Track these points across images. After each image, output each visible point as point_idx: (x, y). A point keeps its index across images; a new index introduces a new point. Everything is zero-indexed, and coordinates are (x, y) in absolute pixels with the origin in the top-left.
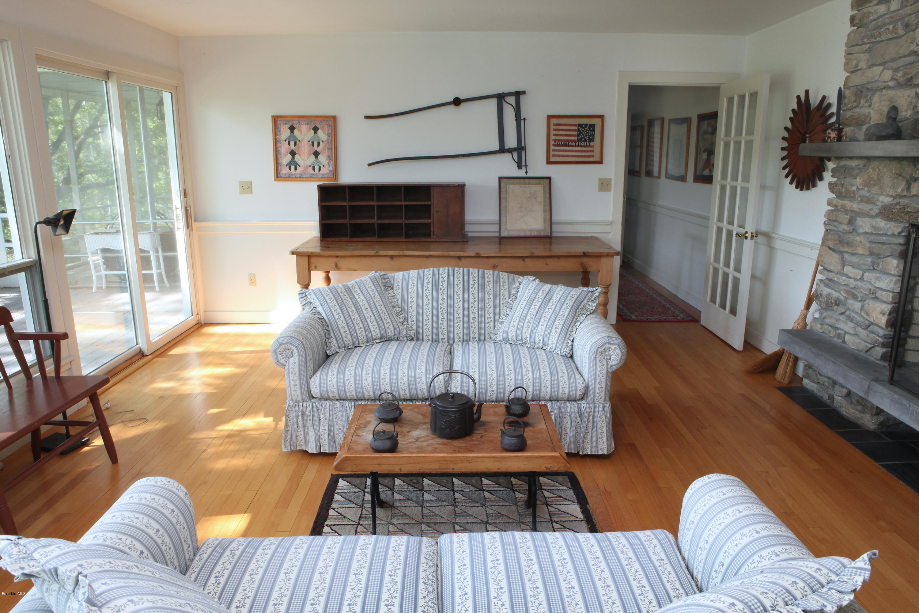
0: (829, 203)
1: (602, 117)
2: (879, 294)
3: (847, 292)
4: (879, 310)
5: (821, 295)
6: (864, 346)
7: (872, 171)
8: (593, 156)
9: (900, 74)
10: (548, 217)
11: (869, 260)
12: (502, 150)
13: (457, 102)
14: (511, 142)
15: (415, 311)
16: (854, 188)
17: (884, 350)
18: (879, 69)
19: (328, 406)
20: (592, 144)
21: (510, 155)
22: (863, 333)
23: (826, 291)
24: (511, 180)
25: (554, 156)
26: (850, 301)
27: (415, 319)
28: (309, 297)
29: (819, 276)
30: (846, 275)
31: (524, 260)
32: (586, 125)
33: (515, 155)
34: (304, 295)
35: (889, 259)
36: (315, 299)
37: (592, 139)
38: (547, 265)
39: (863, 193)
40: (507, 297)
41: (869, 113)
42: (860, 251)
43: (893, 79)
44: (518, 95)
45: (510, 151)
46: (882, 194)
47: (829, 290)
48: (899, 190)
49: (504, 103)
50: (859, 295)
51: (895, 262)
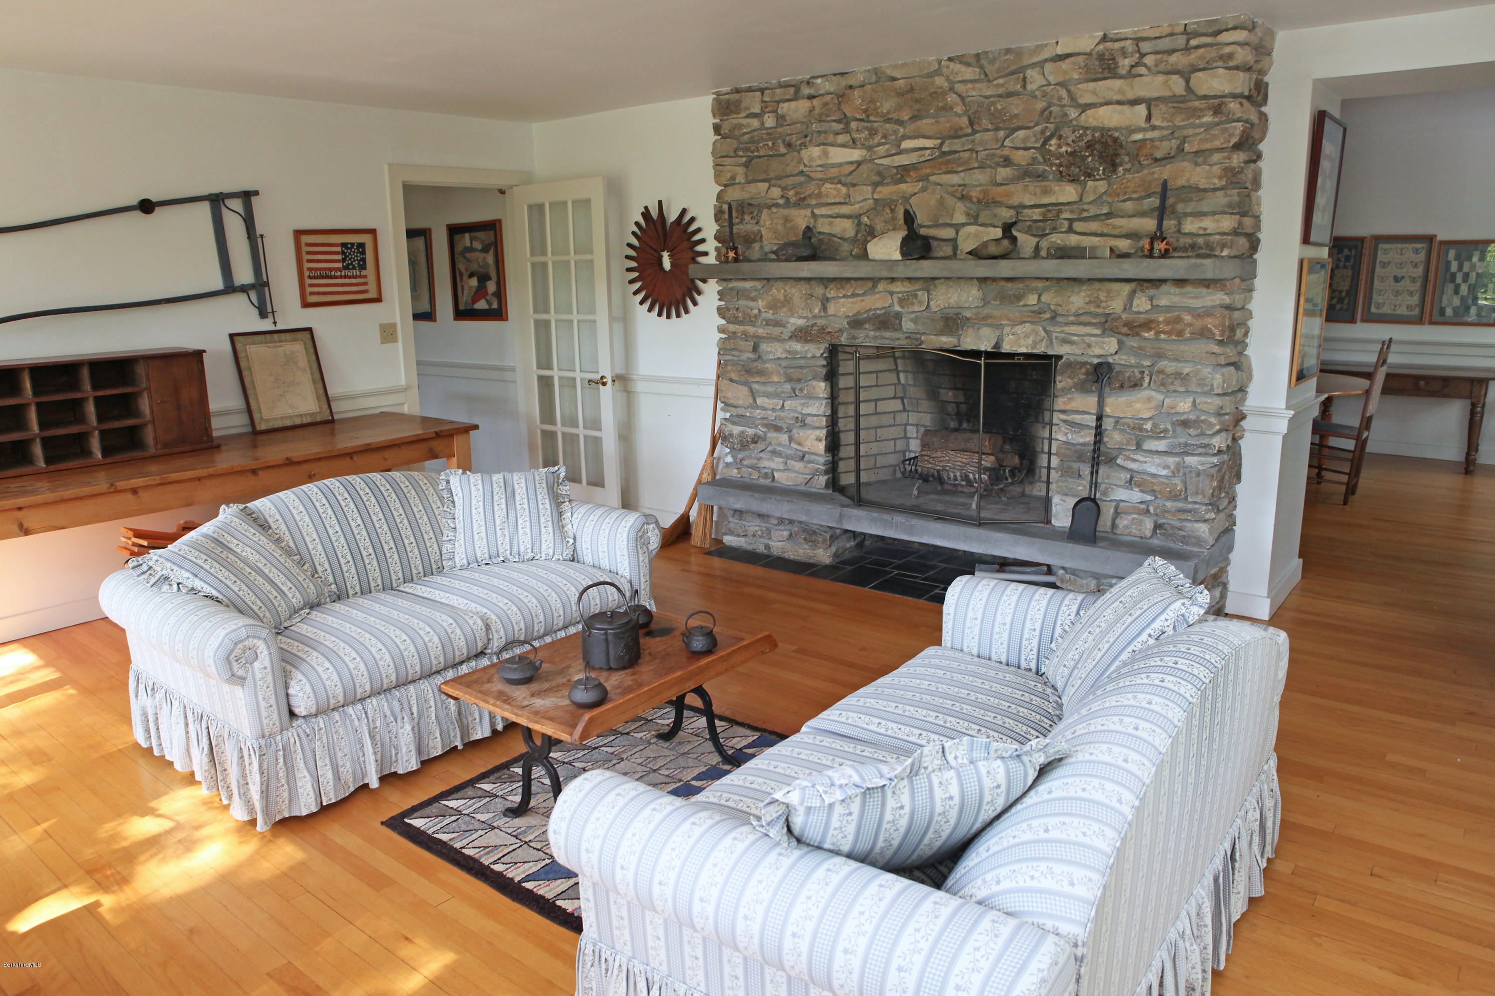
0: (721, 330)
1: (373, 232)
2: (809, 420)
3: (766, 426)
4: (813, 436)
5: (731, 435)
6: (801, 479)
7: (777, 292)
8: (366, 291)
9: (791, 193)
10: (321, 391)
11: (788, 387)
12: (230, 288)
13: (147, 206)
14: (244, 274)
15: (323, 555)
16: (756, 312)
17: (826, 477)
18: (763, 186)
19: (322, 725)
20: (364, 273)
21: (245, 296)
22: (799, 466)
23: (736, 430)
24: (250, 338)
25: (312, 294)
26: (772, 435)
27: (327, 566)
28: (158, 569)
29: (720, 415)
30: (764, 409)
31: (352, 458)
32: (352, 244)
33: (253, 295)
34: (145, 567)
35: (814, 383)
36: (175, 568)
37: (363, 267)
38: (385, 459)
39: (769, 315)
40: (439, 504)
41: (760, 231)
42: (775, 379)
43: (782, 197)
44: (247, 196)
45: (244, 289)
46: (792, 316)
47: (741, 428)
48: (817, 311)
49: (224, 210)
50: (784, 426)
51: (823, 385)
